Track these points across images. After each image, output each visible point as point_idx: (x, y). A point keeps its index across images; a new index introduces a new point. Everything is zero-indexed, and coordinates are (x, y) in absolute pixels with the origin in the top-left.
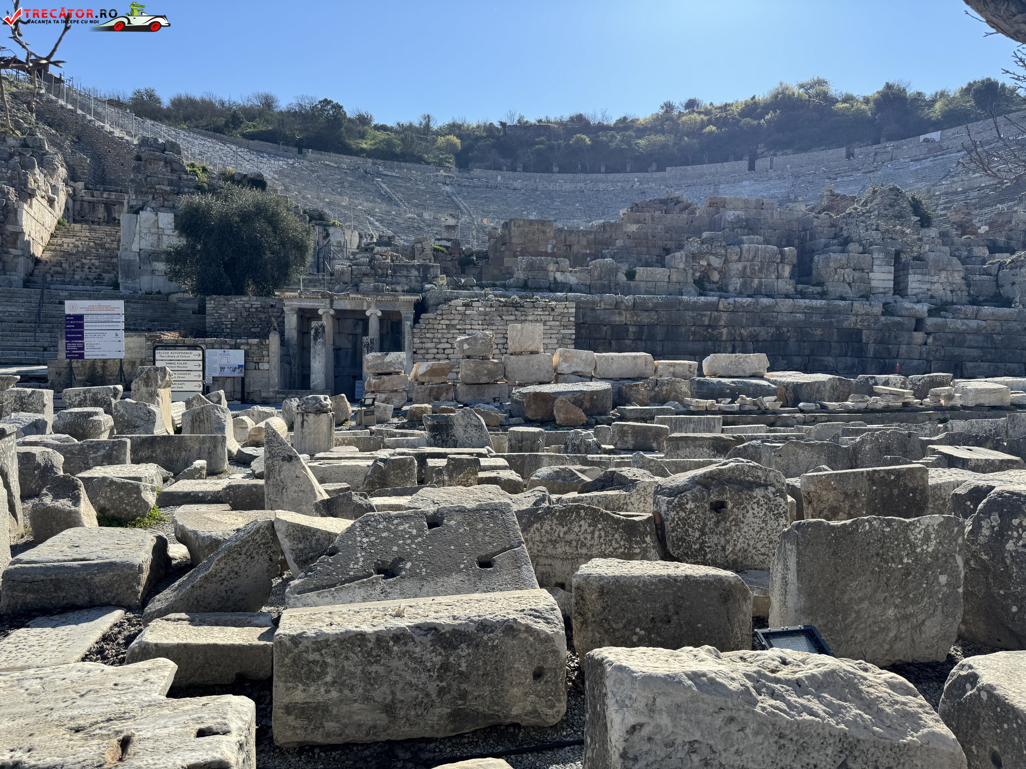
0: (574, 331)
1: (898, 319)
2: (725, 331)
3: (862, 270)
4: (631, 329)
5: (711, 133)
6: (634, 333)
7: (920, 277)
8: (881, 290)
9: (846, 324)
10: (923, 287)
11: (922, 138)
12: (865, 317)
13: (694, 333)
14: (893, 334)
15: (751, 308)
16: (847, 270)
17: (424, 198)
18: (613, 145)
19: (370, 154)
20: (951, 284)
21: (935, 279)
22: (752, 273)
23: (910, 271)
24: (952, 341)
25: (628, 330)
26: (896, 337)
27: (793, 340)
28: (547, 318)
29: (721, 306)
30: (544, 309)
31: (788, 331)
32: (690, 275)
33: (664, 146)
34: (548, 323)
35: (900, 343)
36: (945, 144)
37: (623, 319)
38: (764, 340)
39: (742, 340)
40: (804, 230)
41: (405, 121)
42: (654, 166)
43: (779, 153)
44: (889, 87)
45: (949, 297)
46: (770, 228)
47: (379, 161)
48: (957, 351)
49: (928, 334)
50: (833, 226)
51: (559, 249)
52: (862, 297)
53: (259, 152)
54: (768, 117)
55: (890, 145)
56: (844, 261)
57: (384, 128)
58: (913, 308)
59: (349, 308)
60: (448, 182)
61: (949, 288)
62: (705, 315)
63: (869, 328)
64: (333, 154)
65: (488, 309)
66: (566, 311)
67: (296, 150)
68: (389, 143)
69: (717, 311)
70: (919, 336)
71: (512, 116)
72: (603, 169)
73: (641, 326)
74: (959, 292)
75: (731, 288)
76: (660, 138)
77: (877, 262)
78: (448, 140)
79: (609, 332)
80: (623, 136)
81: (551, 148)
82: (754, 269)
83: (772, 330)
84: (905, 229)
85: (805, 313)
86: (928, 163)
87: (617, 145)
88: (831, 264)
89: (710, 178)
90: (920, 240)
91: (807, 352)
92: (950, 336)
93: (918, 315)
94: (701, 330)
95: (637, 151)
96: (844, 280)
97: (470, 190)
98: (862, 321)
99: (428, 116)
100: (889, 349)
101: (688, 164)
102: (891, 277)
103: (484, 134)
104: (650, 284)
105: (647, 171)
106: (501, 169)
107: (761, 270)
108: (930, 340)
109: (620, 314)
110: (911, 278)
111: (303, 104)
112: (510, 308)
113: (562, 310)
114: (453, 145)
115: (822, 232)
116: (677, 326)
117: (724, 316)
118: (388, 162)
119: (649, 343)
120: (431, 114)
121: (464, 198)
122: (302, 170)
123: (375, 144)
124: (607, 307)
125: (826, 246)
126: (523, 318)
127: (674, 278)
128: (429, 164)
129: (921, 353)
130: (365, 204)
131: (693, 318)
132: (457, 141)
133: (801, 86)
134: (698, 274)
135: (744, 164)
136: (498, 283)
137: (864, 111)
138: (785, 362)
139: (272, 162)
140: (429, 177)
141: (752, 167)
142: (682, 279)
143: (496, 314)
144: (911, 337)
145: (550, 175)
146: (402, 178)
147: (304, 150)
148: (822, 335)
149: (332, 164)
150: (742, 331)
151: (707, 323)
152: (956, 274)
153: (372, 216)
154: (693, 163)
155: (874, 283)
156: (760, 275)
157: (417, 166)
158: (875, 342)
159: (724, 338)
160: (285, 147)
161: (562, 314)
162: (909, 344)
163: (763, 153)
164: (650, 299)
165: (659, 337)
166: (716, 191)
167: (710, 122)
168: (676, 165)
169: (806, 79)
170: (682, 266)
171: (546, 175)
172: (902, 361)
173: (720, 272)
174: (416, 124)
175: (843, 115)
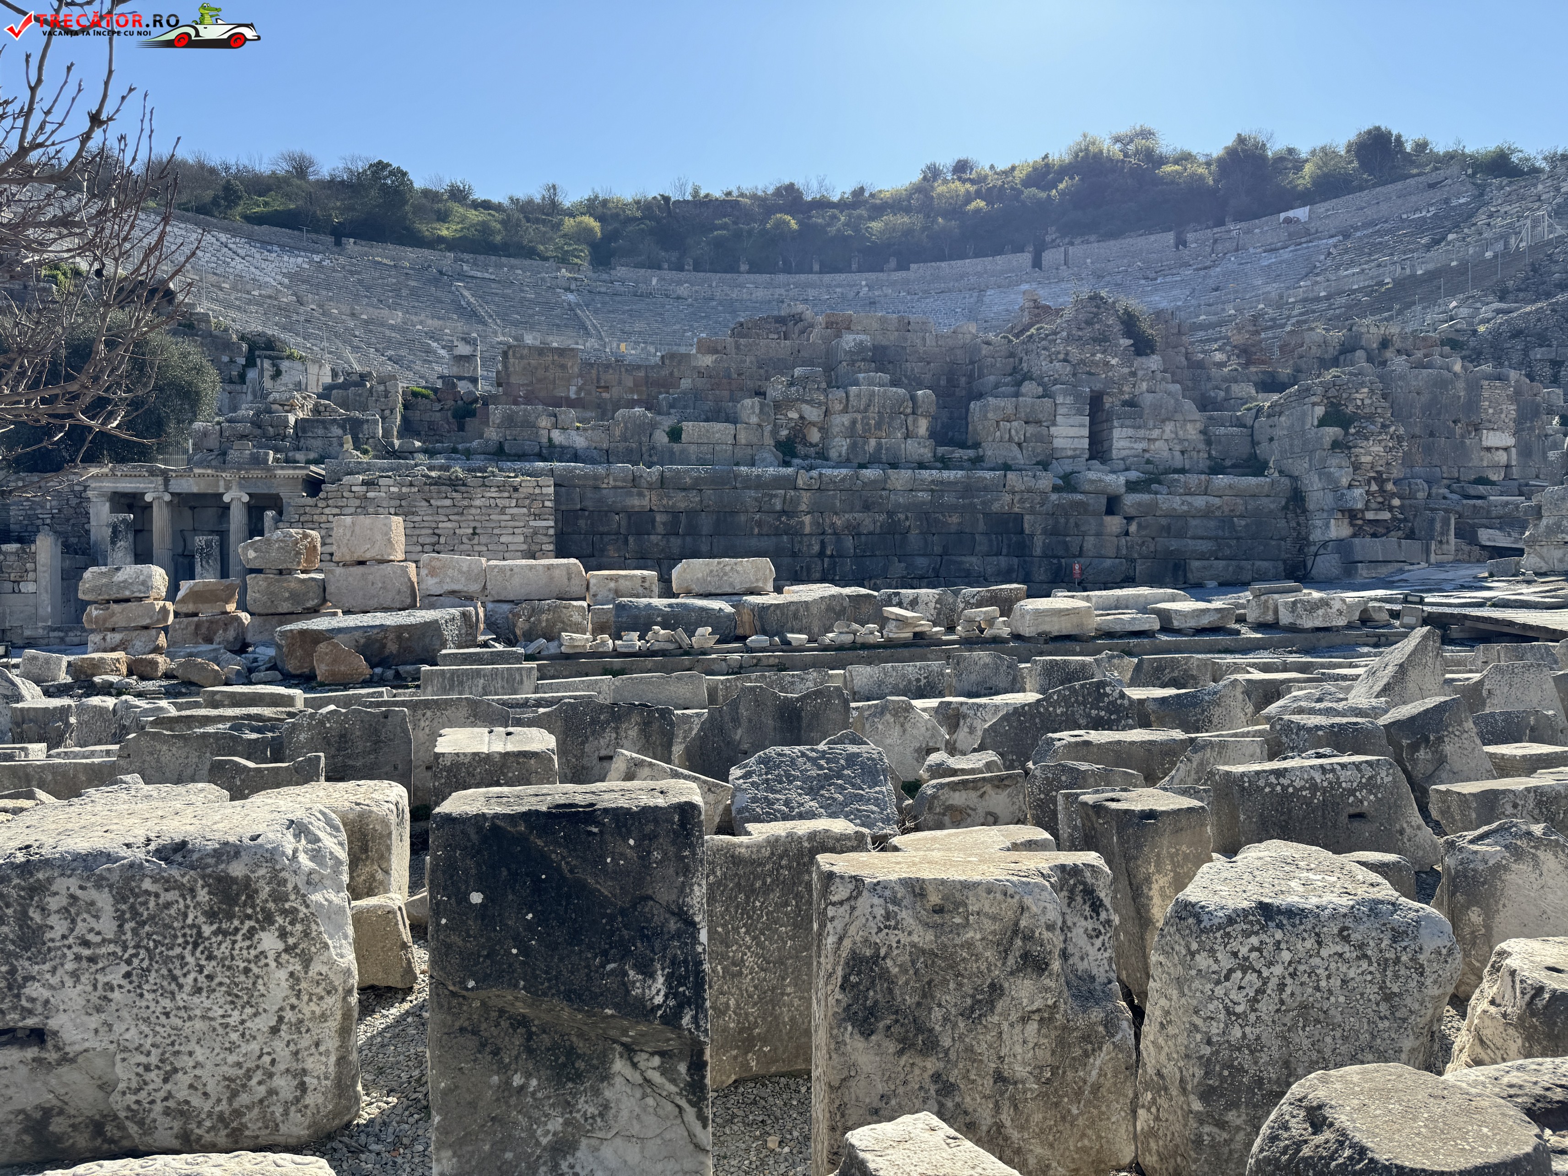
0: (552, 523)
1: (1079, 497)
2: (807, 519)
3: (1039, 422)
4: (659, 518)
5: (978, 211)
6: (664, 524)
7: (1130, 432)
8: (1070, 453)
9: (996, 507)
10: (1136, 446)
11: (1283, 216)
12: (1026, 496)
13: (759, 524)
14: (1072, 521)
15: (847, 485)
16: (1015, 424)
17: (530, 312)
18: (832, 230)
19: (451, 245)
20: (1181, 441)
21: (1156, 433)
22: (864, 431)
23: (1115, 423)
24: (1167, 529)
25: (653, 521)
26: (1077, 525)
27: (915, 532)
28: (506, 502)
29: (800, 483)
30: (500, 488)
31: (907, 518)
32: (767, 434)
33: (908, 232)
34: (508, 511)
35: (1084, 535)
36: (1312, 228)
37: (645, 502)
38: (871, 533)
39: (835, 534)
40: (972, 363)
41: (521, 194)
42: (893, 263)
43: (1078, 241)
44: (1241, 140)
45: (1178, 461)
46: (921, 360)
47: (466, 256)
48: (1174, 544)
49: (1129, 519)
50: (1012, 355)
51: (589, 393)
52: (1038, 463)
53: (265, 244)
54: (1061, 186)
55: (1234, 228)
56: (1010, 410)
57: (486, 205)
58: (1101, 481)
59: (195, 490)
60: (573, 287)
61: (1178, 448)
62: (776, 496)
63: (1032, 511)
64: (390, 246)
65: (404, 490)
66: (537, 491)
67: (330, 239)
68: (484, 228)
69: (795, 488)
70: (1114, 523)
71: (682, 187)
72: (816, 267)
73: (675, 514)
74: (1194, 454)
75: (833, 454)
76: (903, 220)
77: (1061, 410)
78: (580, 223)
79: (624, 523)
80: (850, 216)
81: (738, 235)
82: (868, 424)
83: (882, 517)
84: (1109, 358)
85: (932, 491)
86: (1286, 254)
87: (839, 230)
88: (990, 415)
89: (973, 279)
90: (1133, 374)
91: (938, 549)
92: (1164, 521)
93: (1109, 490)
94: (770, 519)
95: (868, 239)
96: (1011, 439)
97: (607, 299)
98: (1022, 501)
99: (554, 187)
100: (1065, 542)
101: (942, 259)
102: (1086, 432)
103: (639, 214)
104: (704, 448)
105: (882, 271)
106: (660, 268)
107: (878, 426)
108: (1133, 528)
109: (641, 495)
110: (1117, 433)
111: (353, 168)
112: (444, 488)
113: (531, 491)
114: (590, 230)
115: (993, 366)
116: (734, 513)
117: (806, 497)
118: (481, 258)
119: (688, 539)
120: (558, 184)
121: (596, 311)
122: (335, 271)
123: (462, 229)
124: (619, 484)
125: (997, 386)
126: (466, 503)
127: (742, 438)
128: (546, 259)
129: (1118, 548)
130: (429, 322)
131: (756, 499)
132: (595, 225)
133: (1117, 140)
134: (784, 433)
135: (1026, 258)
136: (460, 447)
137: (1201, 178)
138: (903, 565)
139: (286, 258)
140: (543, 279)
141: (1037, 263)
142: (755, 440)
143: (419, 496)
144: (1101, 524)
145: (735, 276)
146: (499, 282)
147: (344, 240)
148: (959, 524)
149: (385, 261)
150: (835, 519)
151: (778, 507)
152: (1189, 426)
153: (436, 340)
154: (951, 258)
155: (1058, 443)
156: (879, 433)
157: (527, 262)
158: (1045, 532)
159: (807, 530)
160: (314, 236)
161: (532, 498)
162: (1098, 534)
163: (1053, 241)
164: (688, 471)
165: (705, 530)
166: (980, 300)
167: (978, 195)
168: (925, 261)
169: (1124, 129)
170: (754, 420)
171: (729, 276)
172: (1088, 561)
173: (821, 429)
174: (538, 199)
175: (1172, 182)
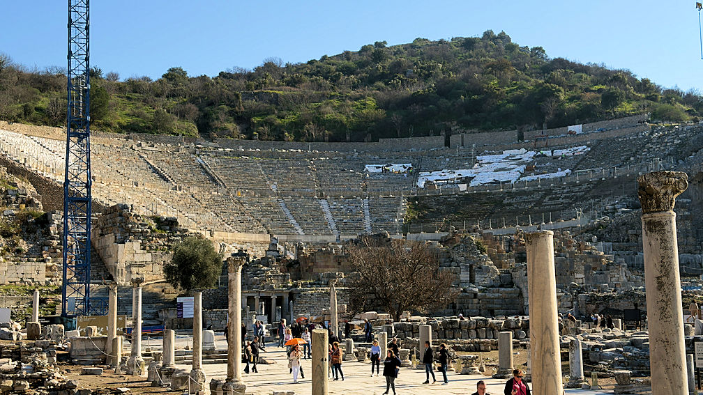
1: (467, 294)
3: (456, 273)
7: (480, 275)
8: (465, 281)
10: (481, 279)
12: (454, 294)
14: (466, 300)
16: (451, 274)
21: (486, 276)
23: (476, 273)
24: (489, 302)
35: (468, 303)
42: (369, 137)
45: (492, 284)
47: (138, 136)
49: (479, 300)
50: (448, 252)
52: (457, 284)
56: (449, 270)
58: (472, 290)
59: (265, 295)
60: (198, 152)
61: (492, 279)
63: (456, 298)
70: (476, 301)
72: (327, 138)
74: (496, 282)
77: (463, 270)
84: (474, 256)
90: (480, 260)
93: (474, 292)
96: (449, 278)
97: (218, 160)
100: (464, 305)
101: (396, 137)
102: (468, 276)
105: (364, 142)
108: (480, 302)
115: (443, 255)
121: (216, 169)
125: (445, 262)
129: (477, 307)
141: (447, 144)
145: (282, 142)
152: (495, 274)
154: (401, 136)
155: (461, 279)
158: (459, 303)
162: (472, 303)
163: (456, 130)
168: (387, 137)
171: (279, 143)
